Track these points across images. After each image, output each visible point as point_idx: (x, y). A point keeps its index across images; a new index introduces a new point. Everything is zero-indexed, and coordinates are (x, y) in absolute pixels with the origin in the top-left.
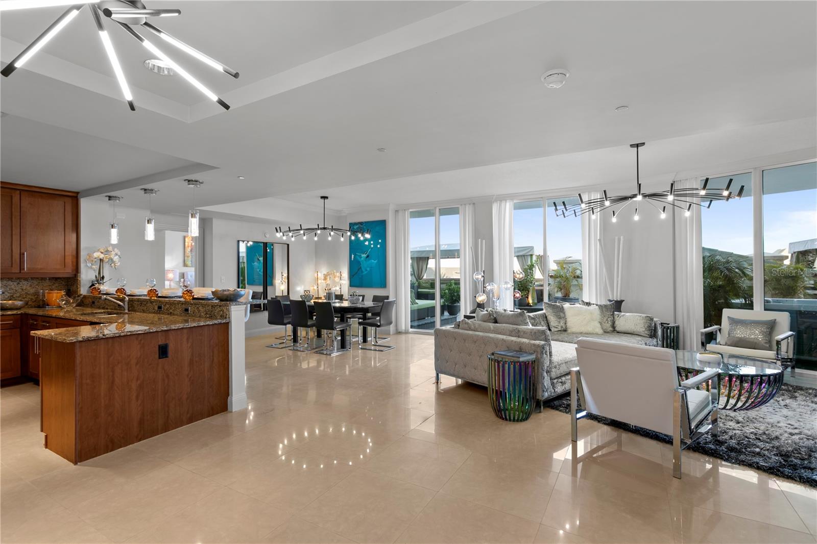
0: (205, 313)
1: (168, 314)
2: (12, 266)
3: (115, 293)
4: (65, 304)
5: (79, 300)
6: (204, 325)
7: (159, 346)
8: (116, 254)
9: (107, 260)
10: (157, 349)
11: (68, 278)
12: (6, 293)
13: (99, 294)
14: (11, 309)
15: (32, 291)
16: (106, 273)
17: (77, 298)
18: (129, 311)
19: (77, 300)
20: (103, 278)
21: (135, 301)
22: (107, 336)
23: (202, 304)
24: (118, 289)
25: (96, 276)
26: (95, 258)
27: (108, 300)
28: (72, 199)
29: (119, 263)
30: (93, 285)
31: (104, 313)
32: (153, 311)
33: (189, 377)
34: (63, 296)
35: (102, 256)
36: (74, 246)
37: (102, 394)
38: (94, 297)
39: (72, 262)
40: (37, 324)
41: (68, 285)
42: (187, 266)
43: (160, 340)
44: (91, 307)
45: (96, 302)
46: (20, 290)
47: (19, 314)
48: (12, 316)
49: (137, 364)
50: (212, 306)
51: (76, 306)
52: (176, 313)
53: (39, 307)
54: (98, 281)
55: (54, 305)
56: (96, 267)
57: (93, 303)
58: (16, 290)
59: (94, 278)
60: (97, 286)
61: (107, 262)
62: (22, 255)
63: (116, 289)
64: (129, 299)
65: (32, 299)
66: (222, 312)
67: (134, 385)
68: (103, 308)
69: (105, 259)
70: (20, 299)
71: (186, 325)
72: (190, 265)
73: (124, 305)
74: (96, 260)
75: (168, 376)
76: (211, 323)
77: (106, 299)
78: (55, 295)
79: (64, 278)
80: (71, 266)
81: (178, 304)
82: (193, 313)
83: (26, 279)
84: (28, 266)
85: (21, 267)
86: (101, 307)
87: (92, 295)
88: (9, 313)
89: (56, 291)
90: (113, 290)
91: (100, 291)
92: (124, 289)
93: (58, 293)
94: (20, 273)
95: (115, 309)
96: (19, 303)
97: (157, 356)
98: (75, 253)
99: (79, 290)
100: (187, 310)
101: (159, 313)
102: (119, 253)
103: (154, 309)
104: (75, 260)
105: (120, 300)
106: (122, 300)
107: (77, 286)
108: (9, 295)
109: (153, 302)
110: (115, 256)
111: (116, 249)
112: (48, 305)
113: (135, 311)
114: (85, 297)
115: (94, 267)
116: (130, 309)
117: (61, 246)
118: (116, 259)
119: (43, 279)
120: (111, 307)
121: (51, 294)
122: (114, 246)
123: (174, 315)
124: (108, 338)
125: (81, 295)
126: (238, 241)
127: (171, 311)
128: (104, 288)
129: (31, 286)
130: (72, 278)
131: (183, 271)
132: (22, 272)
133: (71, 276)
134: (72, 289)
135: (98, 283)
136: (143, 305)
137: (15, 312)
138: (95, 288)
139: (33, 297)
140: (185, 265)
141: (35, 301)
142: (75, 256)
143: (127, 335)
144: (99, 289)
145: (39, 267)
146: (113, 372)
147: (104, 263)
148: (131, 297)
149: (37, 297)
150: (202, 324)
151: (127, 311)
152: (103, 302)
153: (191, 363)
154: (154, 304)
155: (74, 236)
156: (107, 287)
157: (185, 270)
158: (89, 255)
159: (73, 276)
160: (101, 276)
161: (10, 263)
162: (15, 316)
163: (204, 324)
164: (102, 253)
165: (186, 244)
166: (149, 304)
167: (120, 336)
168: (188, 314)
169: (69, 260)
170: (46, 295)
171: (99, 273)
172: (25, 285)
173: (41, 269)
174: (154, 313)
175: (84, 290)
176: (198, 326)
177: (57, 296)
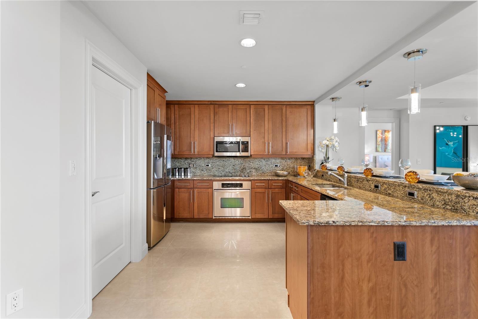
0: (443, 202)
1: (386, 194)
2: (282, 151)
3: (337, 170)
4: (307, 175)
5: (315, 173)
6: (457, 226)
7: (394, 244)
8: (337, 141)
9: (331, 145)
10: (392, 247)
11: (309, 158)
12: (281, 166)
13: (326, 170)
14: (282, 176)
15: (292, 166)
16: (330, 155)
17: (313, 172)
18: (348, 185)
19: (314, 173)
20: (328, 158)
21: (352, 178)
22: (337, 224)
23: (437, 191)
24: (339, 167)
25: (324, 157)
26: (324, 145)
27: (332, 175)
28: (311, 105)
29: (338, 148)
30: (322, 163)
31: (330, 184)
32: (370, 189)
33: (435, 292)
34: (306, 170)
35: (328, 143)
36: (312, 138)
37: (332, 289)
38: (323, 172)
39: (311, 148)
40: (292, 187)
41: (309, 163)
42: (378, 152)
43: (395, 236)
44: (322, 179)
45: (324, 175)
46: (287, 165)
47: (285, 180)
48: (282, 181)
49: (368, 261)
51: (313, 177)
52: (395, 194)
53: (295, 176)
54: (325, 160)
55: (302, 175)
56: (324, 151)
57: (323, 176)
58: (285, 165)
59: (323, 159)
60: (325, 164)
61: (331, 147)
62: (286, 144)
63: (338, 167)
64: (348, 175)
65: (292, 171)
67: (366, 287)
68: (329, 180)
69: (329, 145)
70: (286, 170)
71: (432, 222)
72: (381, 151)
73: (344, 180)
74: (324, 146)
75: (405, 286)
76: (469, 224)
77: (331, 174)
78: (302, 169)
79: (307, 158)
80: (310, 150)
81: (399, 186)
82: (422, 199)
83: (289, 159)
84: (289, 151)
85: (286, 152)
86: (327, 179)
87: (322, 170)
88: (280, 178)
89: (303, 167)
90: (335, 167)
91: (327, 168)
92: (343, 167)
93: (304, 168)
94: (286, 154)
95: (337, 183)
96: (285, 173)
97: (392, 256)
98: (312, 142)
99: (314, 166)
100: (412, 194)
101: (376, 192)
102: (338, 141)
103: (370, 187)
104: (312, 146)
105: (341, 176)
106: (342, 176)
107: (314, 164)
108: (282, 167)
109: (369, 180)
110: (336, 143)
111: (336, 138)
112: (299, 175)
113: (353, 186)
114: (318, 171)
115: (323, 151)
116: (348, 183)
117: (305, 138)
118: (336, 144)
119: (296, 159)
120: (334, 180)
121: (301, 168)
122: (335, 135)
123: (393, 196)
124: (337, 226)
125: (316, 170)
126: (435, 127)
127: (390, 192)
128: (329, 165)
129: (291, 163)
130: (311, 158)
131: (375, 155)
132: (287, 154)
133: (311, 157)
134: (312, 165)
135: (326, 162)
136: (359, 182)
137: (283, 178)
138: (324, 165)
139: (292, 170)
140: (377, 151)
141: (293, 172)
142: (313, 143)
143: (357, 226)
144: (326, 166)
145: (295, 151)
146: (343, 265)
147: (329, 147)
148: (349, 174)
149: (294, 170)
150: (455, 224)
151: (346, 186)
152: (329, 176)
153: (437, 274)
154: (371, 182)
155: (312, 131)
156: (331, 165)
157: (377, 154)
158: (320, 143)
159: (312, 157)
160: (327, 157)
161: (281, 149)
162: (283, 181)
163: (458, 224)
164: (328, 141)
165: (378, 136)
166: (365, 182)
167: (350, 226)
168: (413, 199)
169: (310, 146)
170: (298, 168)
171: (326, 155)
172: (289, 162)
173: (296, 152)
174: (370, 191)
175: (317, 167)
176: (449, 226)
177: (303, 170)
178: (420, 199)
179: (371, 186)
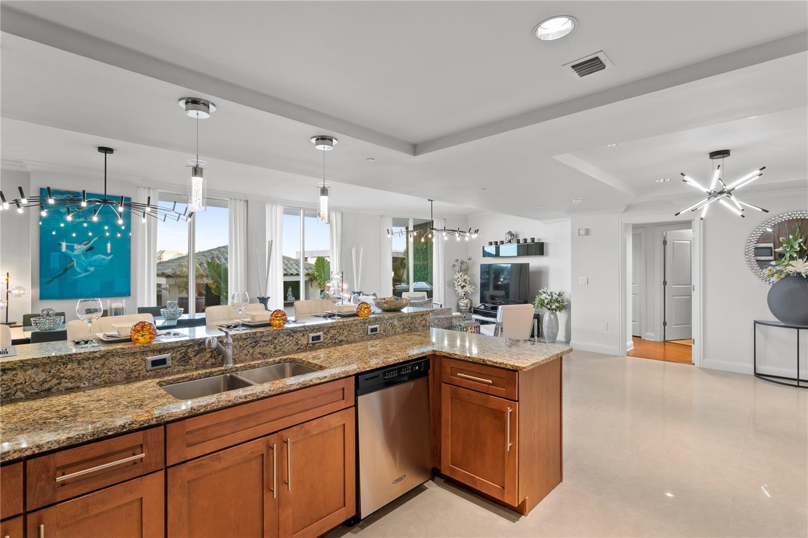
32: (297, 347)
50: (412, 317)
52: (351, 338)
66: (424, 321)
82: (385, 331)
103: (297, 344)
123: (348, 342)
127: (342, 338)
154: (299, 335)
178: (382, 332)
179: (299, 342)
